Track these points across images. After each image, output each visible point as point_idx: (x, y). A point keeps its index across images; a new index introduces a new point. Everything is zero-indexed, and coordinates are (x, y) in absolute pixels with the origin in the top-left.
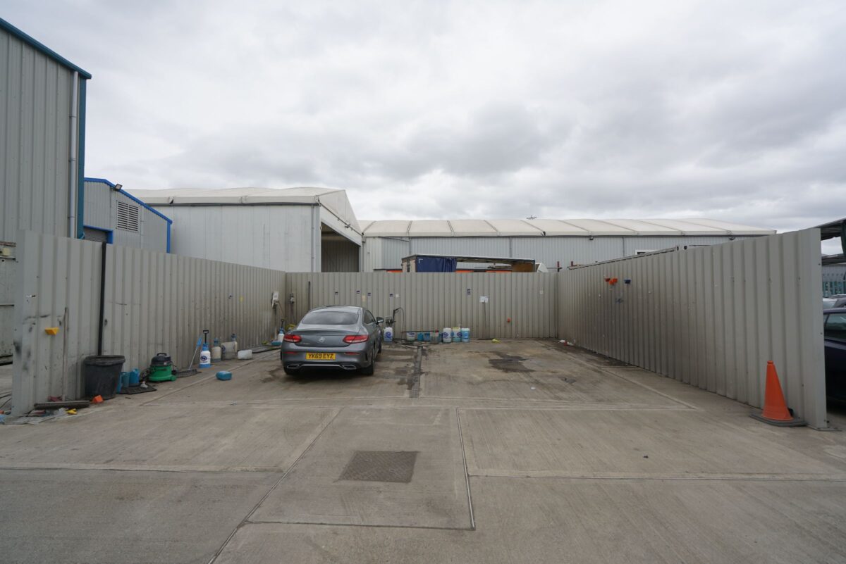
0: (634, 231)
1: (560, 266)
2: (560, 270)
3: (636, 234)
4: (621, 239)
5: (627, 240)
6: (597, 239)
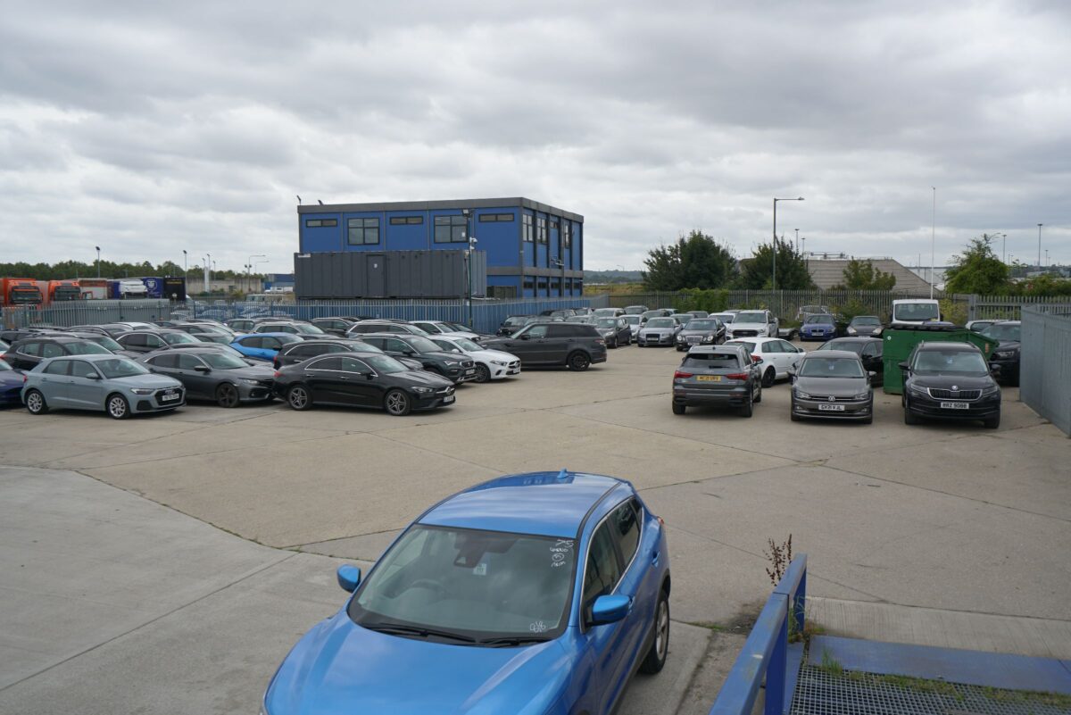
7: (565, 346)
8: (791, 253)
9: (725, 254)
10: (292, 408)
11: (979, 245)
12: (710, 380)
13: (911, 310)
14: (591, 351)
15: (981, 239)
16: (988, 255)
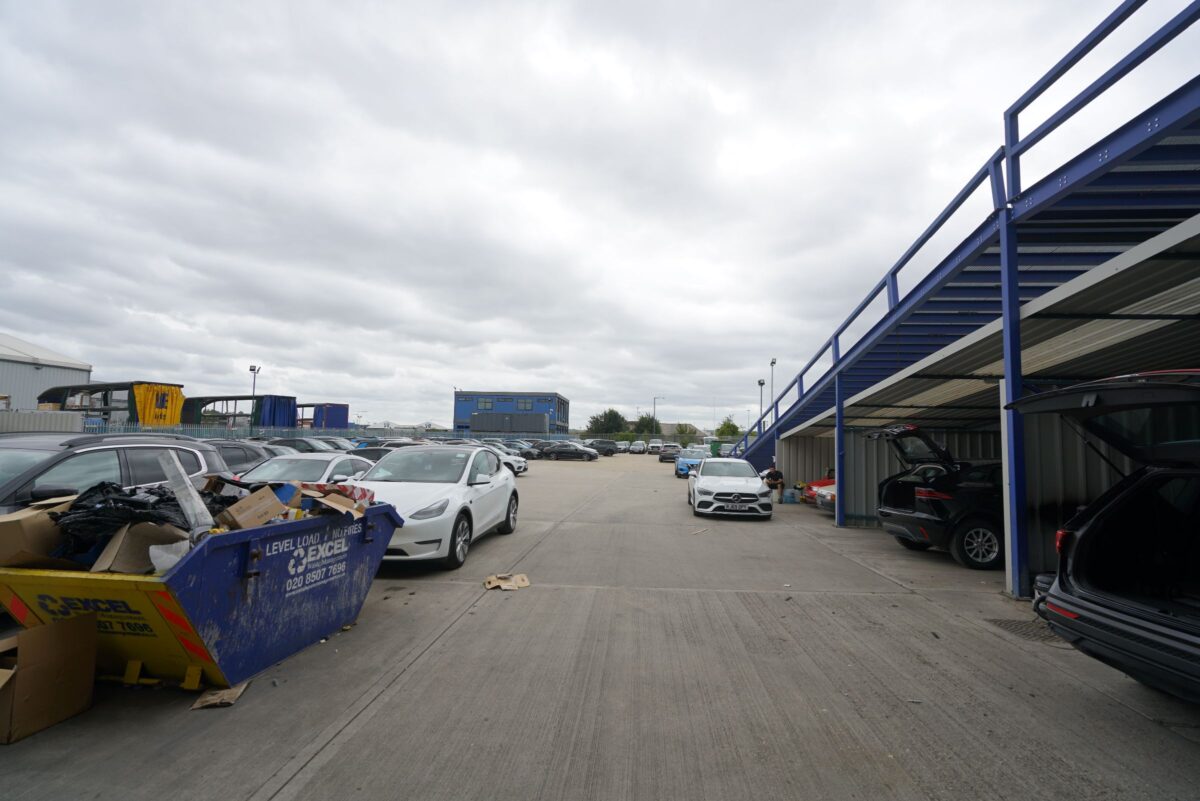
7: (605, 448)
14: (614, 450)
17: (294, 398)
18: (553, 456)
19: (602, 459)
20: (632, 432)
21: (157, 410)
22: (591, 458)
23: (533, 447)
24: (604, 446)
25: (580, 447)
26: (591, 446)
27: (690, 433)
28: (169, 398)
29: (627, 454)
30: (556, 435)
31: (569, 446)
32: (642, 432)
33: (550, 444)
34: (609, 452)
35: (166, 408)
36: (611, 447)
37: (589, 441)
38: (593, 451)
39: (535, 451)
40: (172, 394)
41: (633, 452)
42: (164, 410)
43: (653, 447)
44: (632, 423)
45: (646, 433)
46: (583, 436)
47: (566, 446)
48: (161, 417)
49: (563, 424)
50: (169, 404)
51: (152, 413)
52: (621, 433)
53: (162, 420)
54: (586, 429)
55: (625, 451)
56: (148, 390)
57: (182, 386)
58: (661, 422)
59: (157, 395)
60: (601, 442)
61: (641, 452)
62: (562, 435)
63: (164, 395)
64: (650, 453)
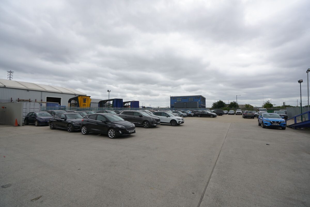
0: (46, 90)
1: (12, 100)
2: (12, 101)
3: (46, 91)
4: (41, 92)
5: (43, 93)
6: (31, 91)
7: (219, 113)
8: (236, 103)
9: (224, 103)
10: (198, 117)
11: (268, 102)
12: (249, 114)
13: (262, 110)
14: (223, 113)
15: (268, 101)
16: (269, 103)
17: (122, 99)
18: (199, 116)
19: (218, 117)
20: (228, 107)
21: (83, 103)
22: (214, 116)
23: (192, 112)
24: (219, 112)
25: (209, 112)
26: (214, 112)
27: (250, 107)
28: (87, 100)
29: (227, 115)
30: (201, 109)
31: (205, 112)
32: (232, 107)
33: (198, 111)
34: (221, 114)
35: (86, 102)
36: (221, 112)
37: (213, 111)
38: (215, 114)
39: (193, 114)
40: (87, 99)
41: (230, 114)
42: (85, 103)
43: (238, 112)
44: (228, 105)
45: (233, 108)
46: (211, 109)
47: (204, 112)
48: (85, 105)
49: (203, 105)
50: (86, 101)
51: (82, 104)
52: (224, 108)
53: (85, 106)
54: (212, 107)
55: (226, 114)
56: (81, 98)
57: (90, 97)
58: (239, 104)
59: (84, 99)
60: (217, 111)
61: (233, 114)
62: (204, 109)
63: (85, 99)
64: (236, 114)
